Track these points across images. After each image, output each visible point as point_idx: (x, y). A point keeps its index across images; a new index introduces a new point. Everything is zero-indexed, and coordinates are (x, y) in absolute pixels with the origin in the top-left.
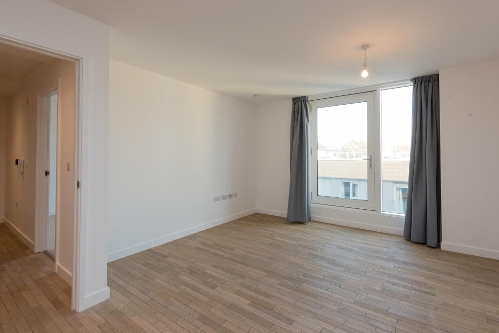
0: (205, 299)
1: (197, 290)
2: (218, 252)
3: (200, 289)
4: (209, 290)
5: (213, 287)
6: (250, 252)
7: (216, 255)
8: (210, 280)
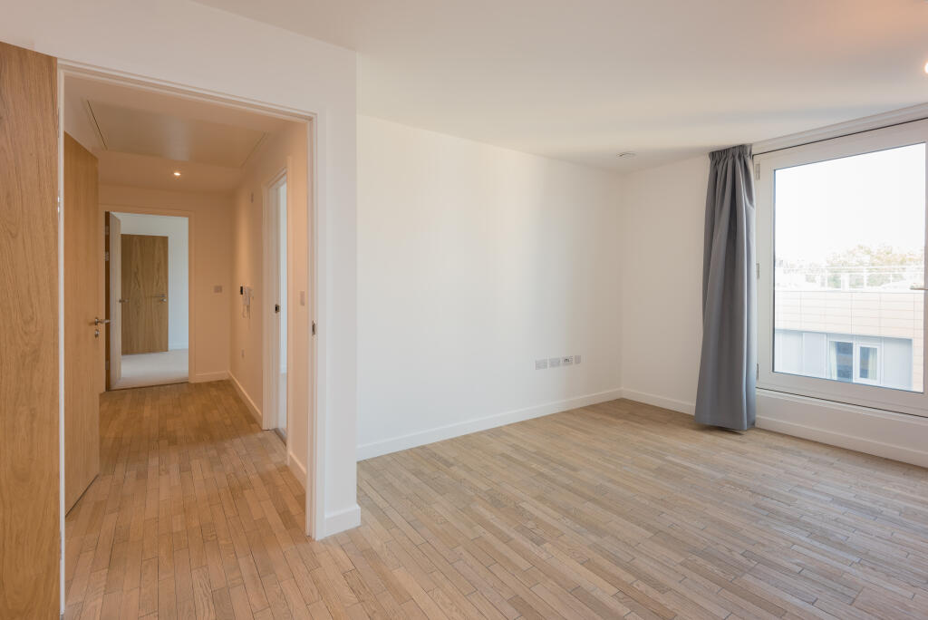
0: (524, 564)
1: (507, 540)
2: (544, 470)
3: (511, 539)
4: (528, 544)
5: (539, 542)
6: (611, 481)
7: (541, 474)
8: (530, 525)
